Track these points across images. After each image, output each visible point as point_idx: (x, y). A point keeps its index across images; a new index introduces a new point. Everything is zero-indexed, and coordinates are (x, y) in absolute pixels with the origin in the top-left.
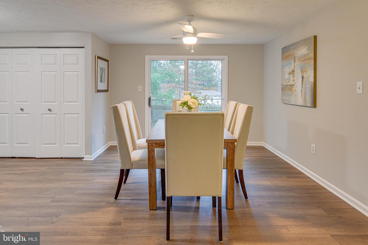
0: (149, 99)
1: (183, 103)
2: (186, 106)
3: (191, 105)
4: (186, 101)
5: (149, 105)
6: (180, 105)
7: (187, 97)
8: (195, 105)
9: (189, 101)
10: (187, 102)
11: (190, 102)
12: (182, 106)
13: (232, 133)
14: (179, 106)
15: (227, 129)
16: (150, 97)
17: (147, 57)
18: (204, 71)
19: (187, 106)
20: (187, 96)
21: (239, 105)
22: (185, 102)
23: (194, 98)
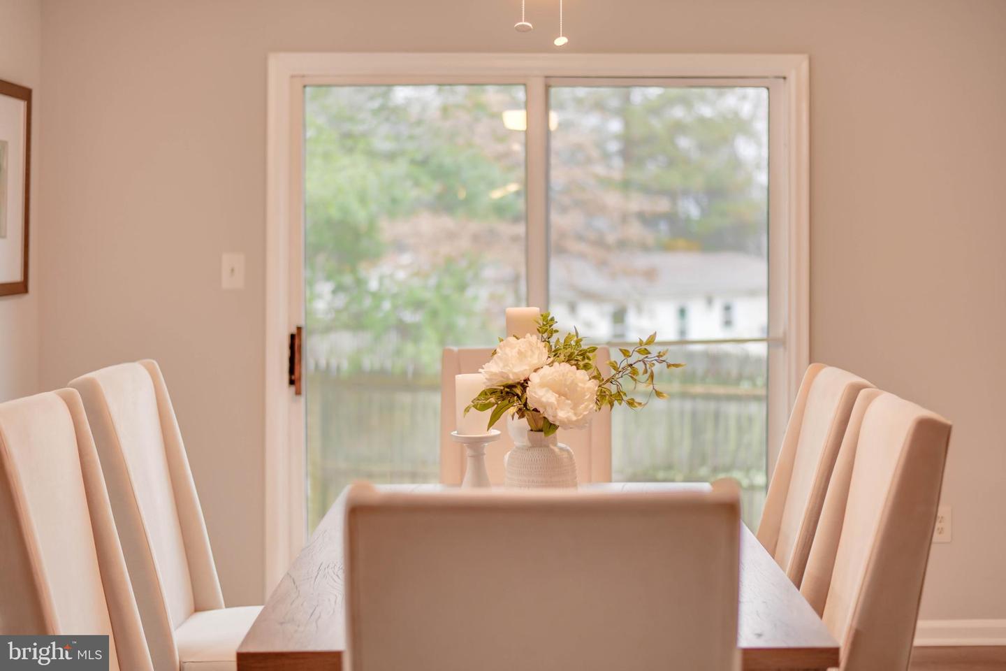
0: (295, 343)
1: (493, 392)
2: (513, 410)
3: (550, 405)
4: (512, 379)
5: (292, 382)
6: (475, 407)
7: (520, 353)
8: (575, 407)
9: (535, 379)
10: (524, 384)
11: (542, 385)
12: (489, 412)
13: (819, 602)
14: (467, 410)
15: (788, 569)
16: (299, 329)
17: (281, 67)
18: (679, 128)
19: (521, 413)
20: (521, 344)
21: (869, 399)
22: (511, 387)
23: (569, 359)
